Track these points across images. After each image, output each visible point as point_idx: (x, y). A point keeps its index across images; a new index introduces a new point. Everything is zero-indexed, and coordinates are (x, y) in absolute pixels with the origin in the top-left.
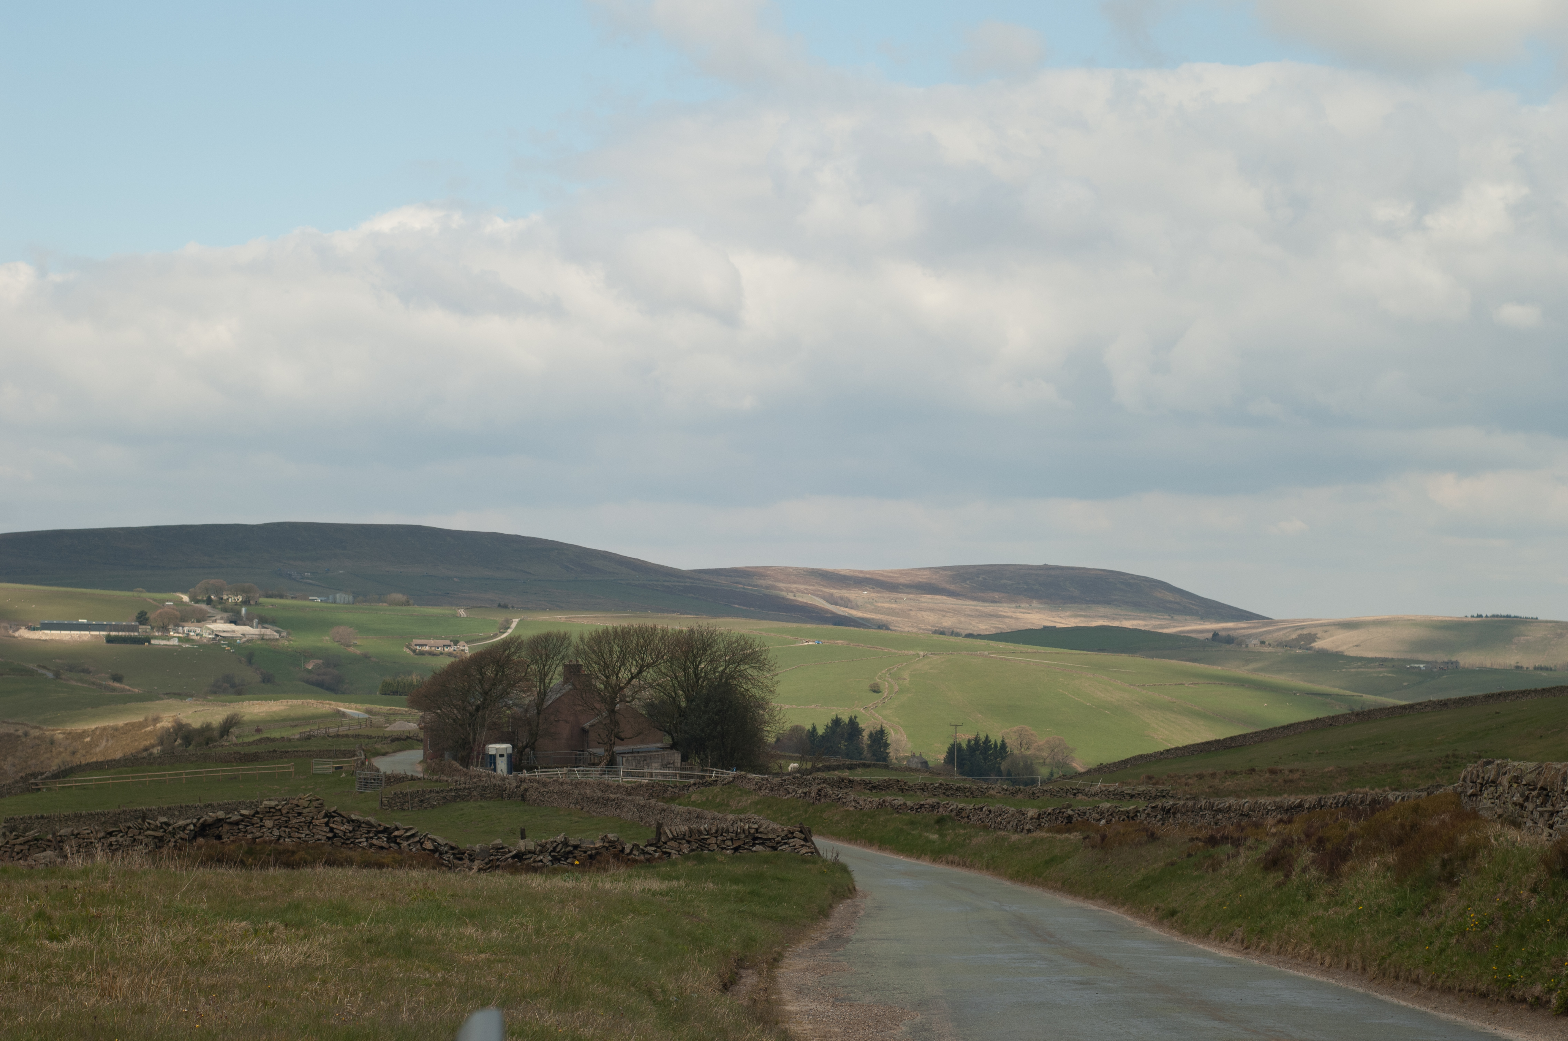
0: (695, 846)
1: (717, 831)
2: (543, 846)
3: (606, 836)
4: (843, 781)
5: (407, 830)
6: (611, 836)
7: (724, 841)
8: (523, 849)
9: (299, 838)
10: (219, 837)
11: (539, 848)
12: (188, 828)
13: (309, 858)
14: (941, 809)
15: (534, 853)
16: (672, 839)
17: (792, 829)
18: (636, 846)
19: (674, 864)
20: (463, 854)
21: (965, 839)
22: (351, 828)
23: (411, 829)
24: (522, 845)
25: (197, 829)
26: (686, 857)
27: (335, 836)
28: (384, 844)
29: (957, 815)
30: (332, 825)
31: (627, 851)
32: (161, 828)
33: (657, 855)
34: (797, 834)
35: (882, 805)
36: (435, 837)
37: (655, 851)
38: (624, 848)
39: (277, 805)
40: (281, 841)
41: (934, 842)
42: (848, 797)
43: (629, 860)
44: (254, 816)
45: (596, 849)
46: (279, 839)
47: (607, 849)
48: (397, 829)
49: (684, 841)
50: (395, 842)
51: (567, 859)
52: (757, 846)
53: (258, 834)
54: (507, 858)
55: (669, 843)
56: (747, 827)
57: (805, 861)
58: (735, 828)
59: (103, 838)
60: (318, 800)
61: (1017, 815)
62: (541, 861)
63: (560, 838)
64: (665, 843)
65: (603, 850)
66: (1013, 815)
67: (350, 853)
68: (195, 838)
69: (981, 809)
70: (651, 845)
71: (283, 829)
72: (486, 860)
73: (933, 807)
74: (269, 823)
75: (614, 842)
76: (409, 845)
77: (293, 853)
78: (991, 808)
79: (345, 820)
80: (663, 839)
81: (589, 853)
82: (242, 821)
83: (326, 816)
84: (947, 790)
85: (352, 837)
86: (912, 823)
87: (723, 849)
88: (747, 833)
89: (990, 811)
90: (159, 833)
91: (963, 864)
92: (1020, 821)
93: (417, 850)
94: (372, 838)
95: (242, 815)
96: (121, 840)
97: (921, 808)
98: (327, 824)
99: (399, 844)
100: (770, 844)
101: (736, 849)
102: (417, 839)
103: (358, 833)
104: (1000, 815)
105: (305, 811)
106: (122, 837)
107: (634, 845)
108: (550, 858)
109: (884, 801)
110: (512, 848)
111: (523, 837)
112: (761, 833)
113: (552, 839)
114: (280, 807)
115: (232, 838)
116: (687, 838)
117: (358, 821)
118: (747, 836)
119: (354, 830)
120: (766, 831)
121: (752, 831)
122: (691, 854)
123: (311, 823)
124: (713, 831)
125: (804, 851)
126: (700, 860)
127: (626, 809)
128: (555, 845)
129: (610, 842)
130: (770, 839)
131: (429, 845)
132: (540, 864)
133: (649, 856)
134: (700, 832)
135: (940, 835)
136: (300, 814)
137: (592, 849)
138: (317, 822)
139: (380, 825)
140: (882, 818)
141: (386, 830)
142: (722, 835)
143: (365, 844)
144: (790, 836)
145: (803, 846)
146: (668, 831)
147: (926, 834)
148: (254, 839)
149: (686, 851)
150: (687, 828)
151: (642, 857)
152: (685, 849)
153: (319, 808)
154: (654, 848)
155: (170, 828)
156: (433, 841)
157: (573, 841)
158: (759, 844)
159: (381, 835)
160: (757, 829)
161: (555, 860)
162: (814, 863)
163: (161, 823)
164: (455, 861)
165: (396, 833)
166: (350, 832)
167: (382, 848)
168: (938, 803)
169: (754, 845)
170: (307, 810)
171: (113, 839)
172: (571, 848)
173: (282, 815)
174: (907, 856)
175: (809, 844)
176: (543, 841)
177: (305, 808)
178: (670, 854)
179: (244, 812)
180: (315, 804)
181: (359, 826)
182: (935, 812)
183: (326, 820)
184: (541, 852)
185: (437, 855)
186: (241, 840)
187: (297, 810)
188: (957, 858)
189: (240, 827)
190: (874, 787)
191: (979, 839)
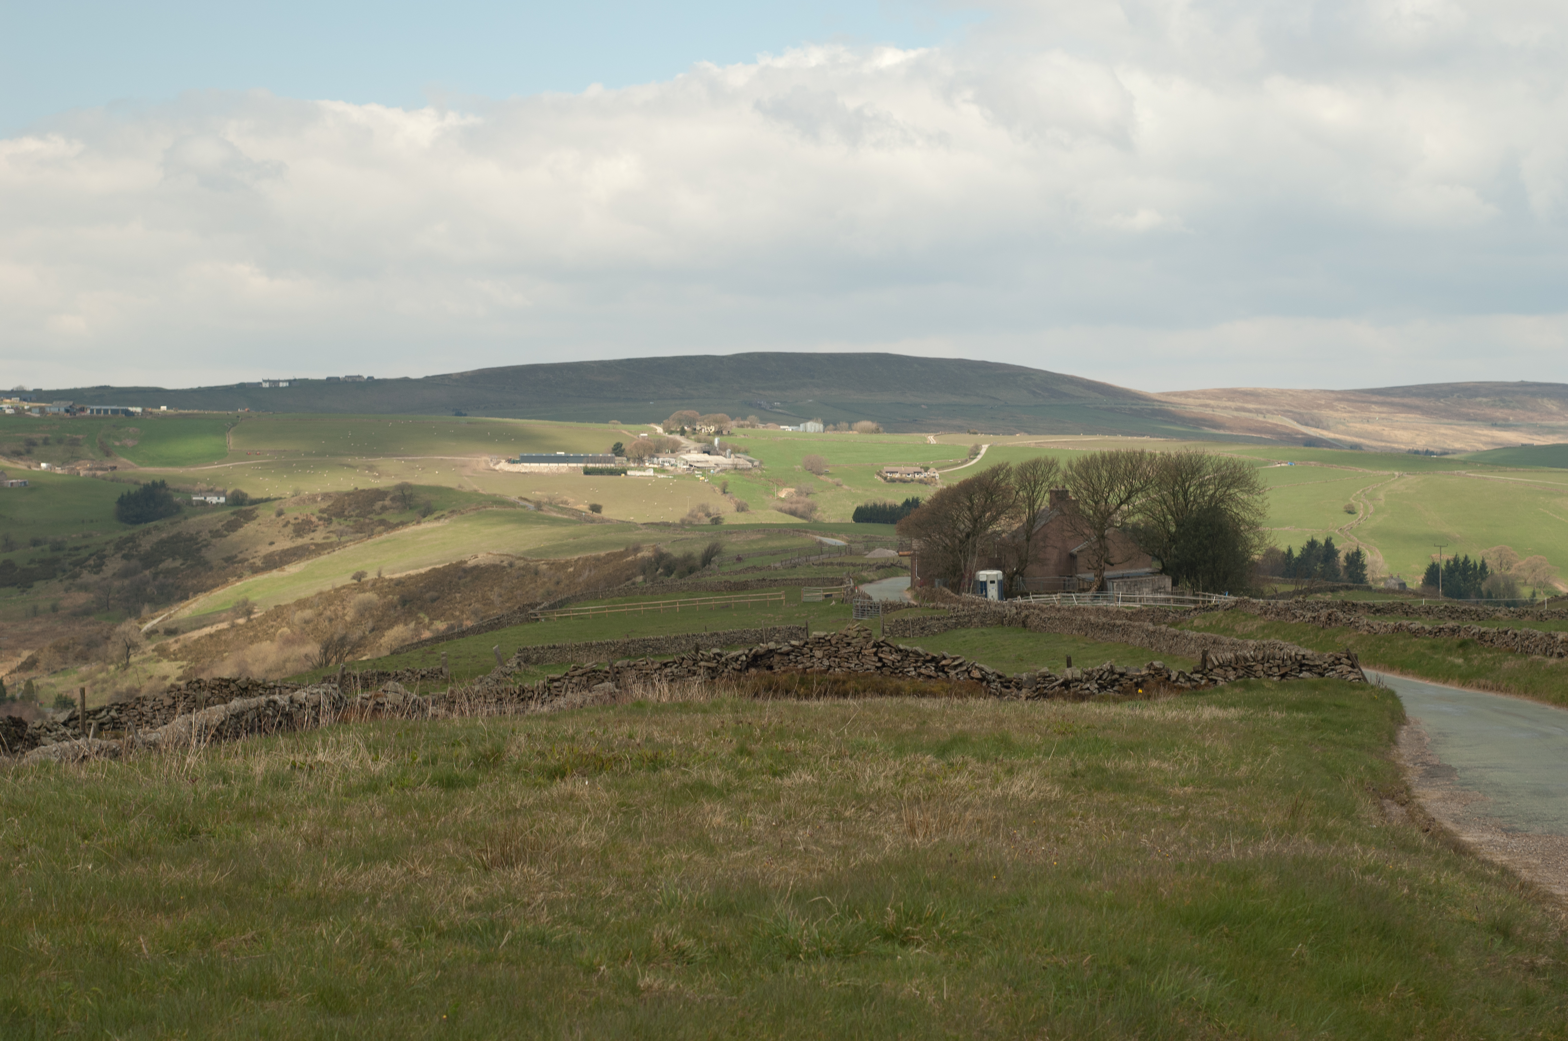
0: (1241, 673)
1: (1263, 658)
2: (1090, 674)
3: (1152, 664)
4: (1346, 604)
5: (955, 659)
6: (1157, 664)
7: (1270, 668)
8: (1070, 677)
9: (849, 668)
10: (770, 668)
11: (1085, 676)
12: (741, 659)
13: (860, 688)
14: (1462, 633)
15: (1081, 681)
16: (1218, 666)
17: (1338, 655)
18: (1182, 674)
19: (1222, 691)
20: (1010, 682)
21: (1494, 663)
22: (899, 658)
23: (957, 658)
24: (1069, 673)
25: (749, 660)
26: (1233, 685)
27: (884, 665)
28: (933, 673)
29: (1479, 639)
30: (880, 655)
31: (1174, 678)
32: (714, 658)
33: (1203, 682)
34: (1344, 660)
35: (1398, 629)
36: (983, 666)
37: (1201, 678)
38: (1170, 676)
39: (827, 636)
40: (831, 671)
41: (1460, 667)
42: (1361, 622)
43: (1175, 687)
44: (804, 646)
45: (1142, 676)
46: (829, 669)
47: (1153, 676)
48: (944, 658)
49: (1230, 669)
50: (943, 671)
51: (1113, 686)
52: (1304, 673)
53: (809, 664)
54: (1054, 687)
55: (1215, 671)
56: (1293, 654)
57: (1353, 687)
58: (1282, 655)
59: (660, 669)
60: (866, 630)
61: (1546, 638)
62: (1088, 689)
63: (1106, 666)
64: (1211, 670)
65: (1149, 678)
66: (1541, 639)
67: (900, 682)
68: (747, 668)
69: (1506, 633)
70: (1197, 672)
71: (833, 659)
72: (1034, 688)
73: (1453, 631)
74: (818, 654)
75: (1160, 669)
76: (957, 674)
77: (844, 682)
78: (1516, 631)
79: (893, 650)
80: (1209, 666)
81: (1135, 680)
82: (793, 651)
83: (874, 646)
84: (1452, 613)
85: (900, 666)
86: (1434, 647)
87: (1269, 675)
88: (1294, 660)
89: (1516, 635)
90: (713, 664)
91: (1498, 689)
92: (1550, 644)
93: (965, 679)
94: (920, 667)
95: (793, 646)
96: (675, 671)
97: (1440, 632)
98: (876, 654)
99: (946, 673)
100: (1317, 671)
101: (1283, 676)
102: (965, 668)
103: (906, 662)
104: (1527, 638)
105: (854, 641)
106: (677, 668)
107: (1180, 673)
108: (1096, 686)
109: (1400, 625)
110: (1058, 676)
111: (1069, 665)
112: (1308, 659)
113: (1098, 667)
114: (829, 638)
115: (783, 668)
116: (1233, 665)
117: (906, 650)
118: (1293, 663)
119: (902, 659)
120: (1312, 658)
121: (1299, 658)
122: (1238, 681)
123: (860, 652)
124: (1260, 658)
125: (1351, 677)
126: (1248, 686)
127: (1133, 635)
128: (1101, 672)
129: (1156, 669)
130: (1317, 666)
131: (976, 674)
132: (1087, 692)
133: (1194, 684)
134: (1246, 659)
135: (1465, 660)
136: (849, 644)
137: (1138, 676)
138: (866, 652)
139: (927, 655)
140: (1401, 643)
141: (933, 659)
142: (1268, 662)
143: (914, 673)
144: (1337, 662)
145: (1350, 672)
146: (1214, 659)
147: (1449, 658)
148: (805, 669)
149: (1232, 678)
150: (1232, 655)
151: (1188, 685)
152: (1232, 676)
153: (867, 639)
154: (1200, 676)
155: (723, 659)
156: (981, 670)
157: (1119, 669)
158: (1306, 670)
159: (929, 664)
160: (1303, 656)
161: (1102, 687)
162: (1363, 689)
163: (714, 654)
164: (1003, 689)
165: (944, 662)
166: (899, 661)
167: (930, 677)
168: (1459, 627)
169: (1301, 671)
170: (855, 640)
171: (669, 670)
172: (1117, 676)
173: (831, 645)
174: (1432, 680)
175: (1356, 670)
176: (1090, 669)
177: (854, 638)
178: (1216, 681)
179: (793, 642)
180: (864, 634)
181: (907, 656)
182: (1456, 636)
183: (875, 650)
184: (1088, 680)
185: (984, 684)
186: (792, 670)
187: (846, 640)
188: (1489, 683)
189: (791, 657)
190: (1378, 611)
191: (1511, 663)
